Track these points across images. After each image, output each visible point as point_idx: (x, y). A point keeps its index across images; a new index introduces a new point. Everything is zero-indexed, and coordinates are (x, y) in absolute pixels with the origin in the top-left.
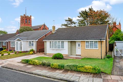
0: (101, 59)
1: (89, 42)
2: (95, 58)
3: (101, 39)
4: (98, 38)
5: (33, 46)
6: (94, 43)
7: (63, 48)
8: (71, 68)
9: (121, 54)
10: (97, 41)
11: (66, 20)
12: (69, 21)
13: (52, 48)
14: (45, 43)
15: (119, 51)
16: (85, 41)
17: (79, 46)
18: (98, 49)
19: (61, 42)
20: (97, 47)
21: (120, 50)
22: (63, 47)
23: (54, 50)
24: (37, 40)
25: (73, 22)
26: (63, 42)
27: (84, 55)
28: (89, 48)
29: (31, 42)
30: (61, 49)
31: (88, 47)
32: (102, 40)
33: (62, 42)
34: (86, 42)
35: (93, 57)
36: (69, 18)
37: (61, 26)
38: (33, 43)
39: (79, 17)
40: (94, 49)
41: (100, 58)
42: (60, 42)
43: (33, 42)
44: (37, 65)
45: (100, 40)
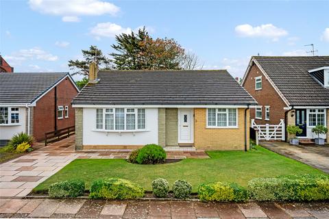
0: (246, 150)
1: (217, 111)
2: (231, 149)
3: (248, 104)
4: (242, 102)
5: (15, 124)
6: (227, 112)
7: (144, 127)
8: (276, 194)
9: (263, 135)
10: (235, 109)
11: (85, 52)
12: (93, 54)
13: (104, 130)
14: (77, 113)
15: (259, 129)
16: (205, 108)
17: (186, 121)
18: (236, 127)
19: (136, 111)
20: (235, 124)
21: (261, 127)
22: (142, 124)
23: (110, 136)
24: (34, 104)
25: (103, 59)
26: (144, 109)
27: (203, 144)
28: (216, 127)
29: (10, 109)
30: (137, 130)
31: (214, 124)
32: (250, 107)
33: (139, 110)
34: (210, 109)
35: (227, 149)
36: (92, 48)
37: (70, 66)
38: (15, 112)
39: (115, 47)
40: (228, 127)
41: (243, 148)
42: (133, 110)
43: (17, 109)
44: (134, 199)
45: (246, 107)
